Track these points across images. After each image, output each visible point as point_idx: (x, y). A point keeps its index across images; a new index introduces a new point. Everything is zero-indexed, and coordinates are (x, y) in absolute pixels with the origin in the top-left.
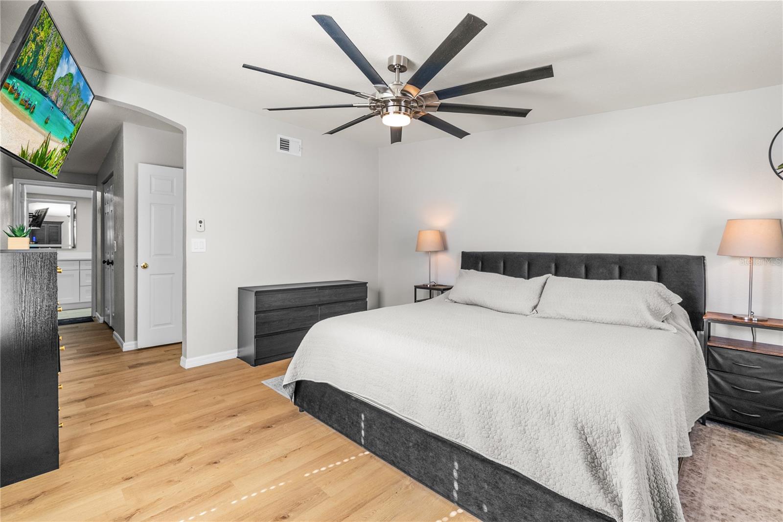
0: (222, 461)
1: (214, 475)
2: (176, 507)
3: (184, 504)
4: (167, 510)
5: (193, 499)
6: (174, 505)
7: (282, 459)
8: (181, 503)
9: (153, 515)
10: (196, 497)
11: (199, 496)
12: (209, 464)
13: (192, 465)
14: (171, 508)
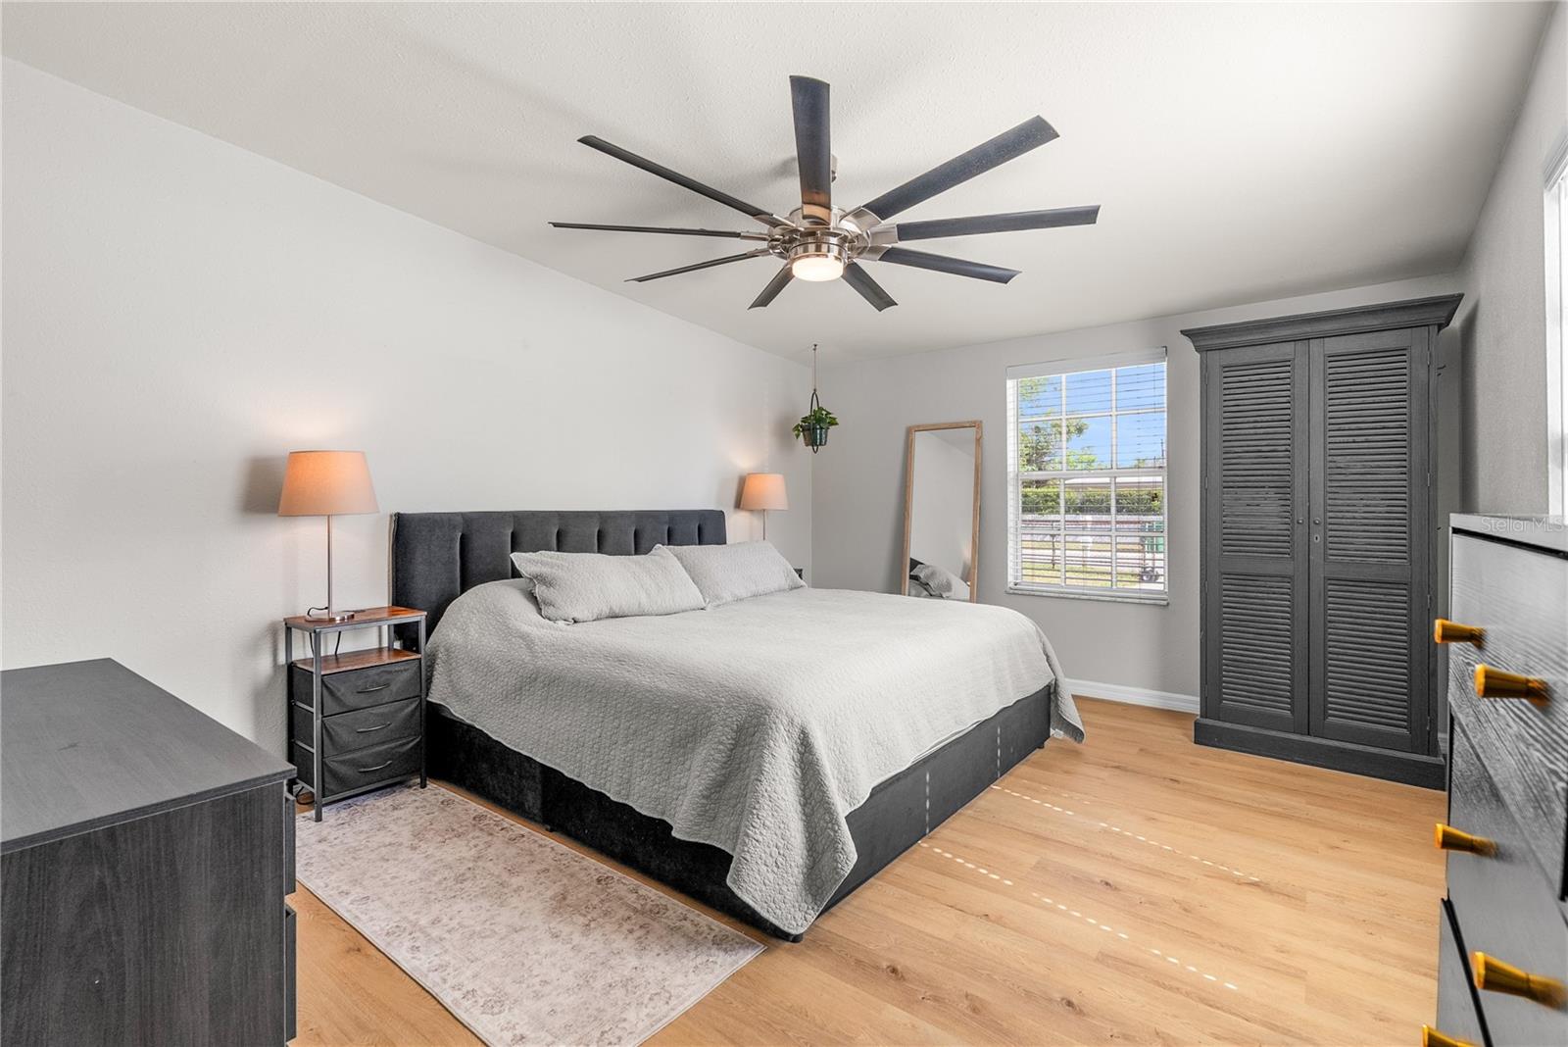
0: (1057, 996)
1: (1102, 989)
2: (1203, 1000)
3: (1187, 994)
4: (1218, 1008)
5: (1171, 989)
6: (1202, 1007)
7: (993, 918)
8: (1191, 998)
9: (1245, 1022)
10: (1164, 987)
11: (1157, 983)
12: (1080, 1013)
13: (1106, 1040)
14: (1211, 1006)
